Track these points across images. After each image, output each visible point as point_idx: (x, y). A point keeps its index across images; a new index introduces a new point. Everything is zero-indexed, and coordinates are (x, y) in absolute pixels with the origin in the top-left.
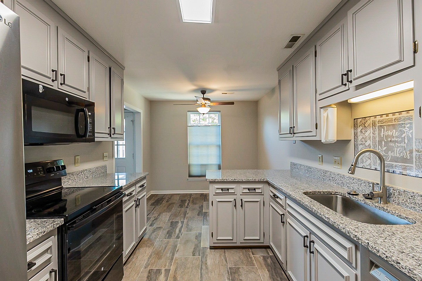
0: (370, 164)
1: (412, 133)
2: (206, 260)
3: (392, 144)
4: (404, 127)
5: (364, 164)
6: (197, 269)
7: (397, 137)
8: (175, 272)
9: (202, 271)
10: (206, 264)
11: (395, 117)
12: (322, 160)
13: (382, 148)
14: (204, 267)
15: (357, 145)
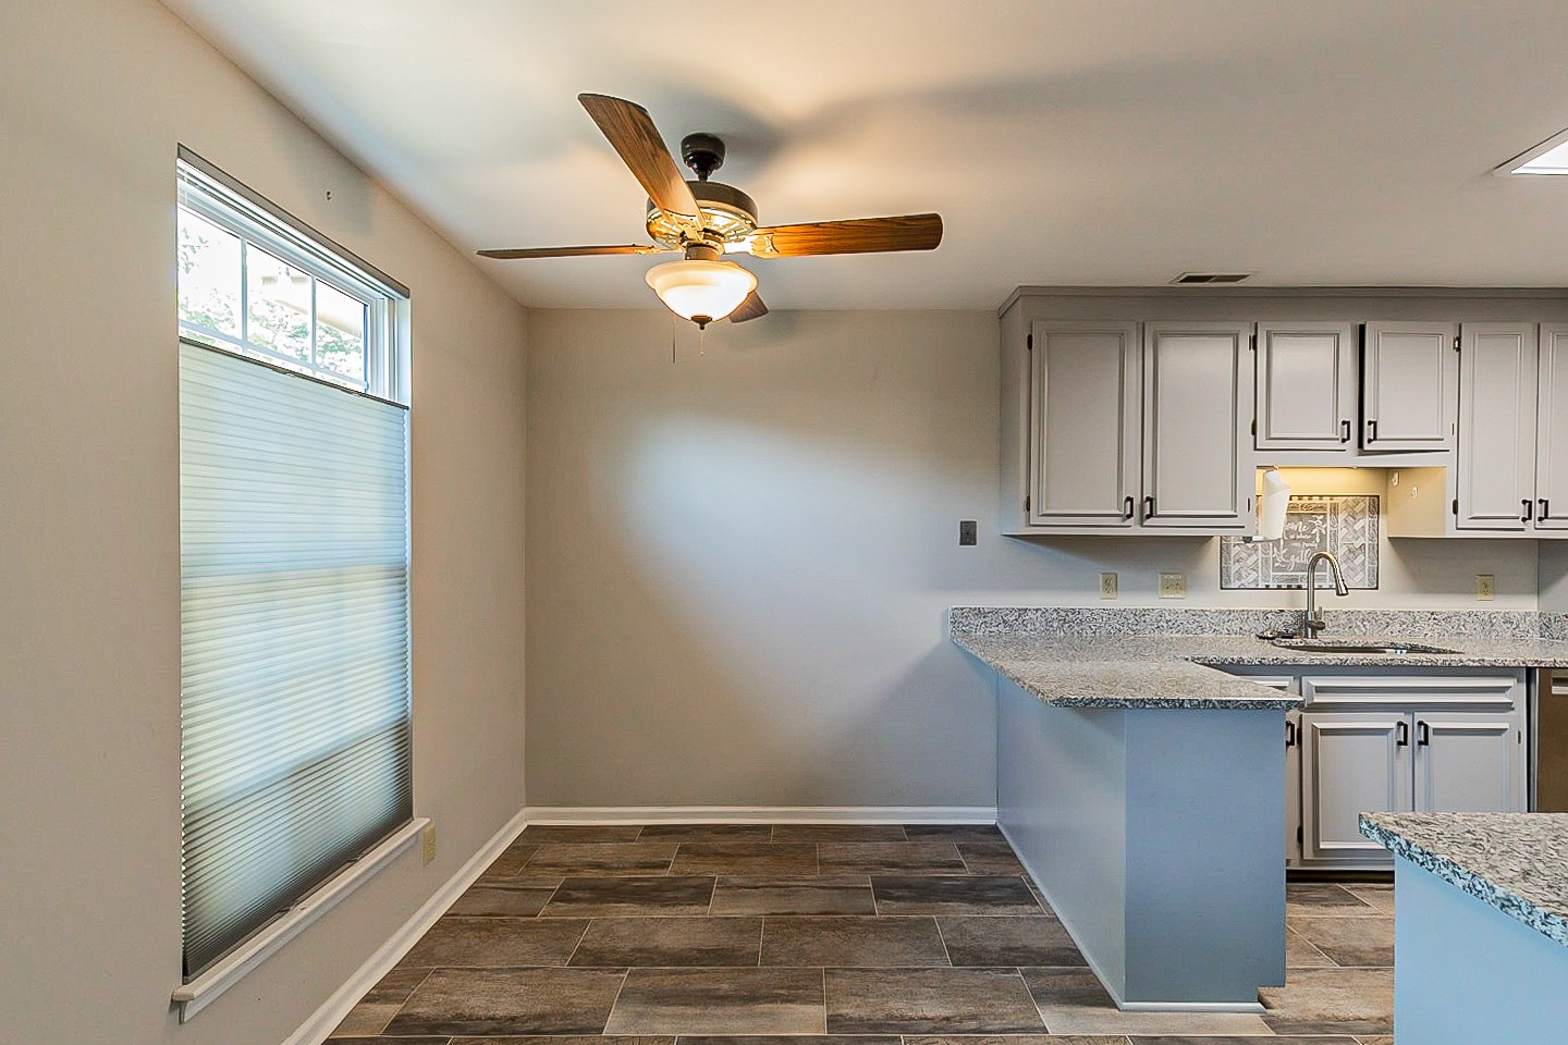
0: (1256, 580)
1: (1326, 529)
3: (1296, 544)
4: (1316, 519)
5: (1243, 582)
7: (1304, 533)
11: (1303, 502)
12: (1111, 585)
13: (1279, 550)
15: (1228, 546)
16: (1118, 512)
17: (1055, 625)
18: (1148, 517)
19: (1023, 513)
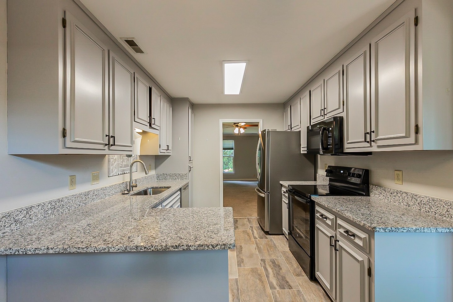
0: (116, 172)
2: (233, 300)
5: (113, 173)
6: (243, 290)
8: (264, 286)
9: (236, 288)
10: (233, 296)
12: (73, 182)
13: (121, 160)
14: (235, 291)
16: (102, 142)
17: (50, 212)
18: (112, 145)
19: (61, 139)
